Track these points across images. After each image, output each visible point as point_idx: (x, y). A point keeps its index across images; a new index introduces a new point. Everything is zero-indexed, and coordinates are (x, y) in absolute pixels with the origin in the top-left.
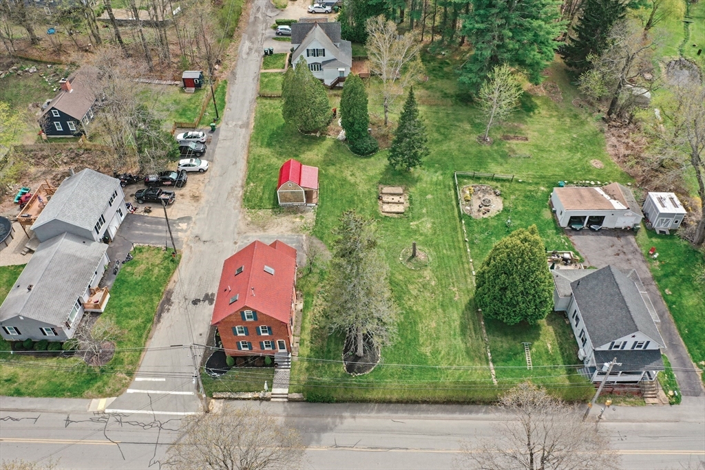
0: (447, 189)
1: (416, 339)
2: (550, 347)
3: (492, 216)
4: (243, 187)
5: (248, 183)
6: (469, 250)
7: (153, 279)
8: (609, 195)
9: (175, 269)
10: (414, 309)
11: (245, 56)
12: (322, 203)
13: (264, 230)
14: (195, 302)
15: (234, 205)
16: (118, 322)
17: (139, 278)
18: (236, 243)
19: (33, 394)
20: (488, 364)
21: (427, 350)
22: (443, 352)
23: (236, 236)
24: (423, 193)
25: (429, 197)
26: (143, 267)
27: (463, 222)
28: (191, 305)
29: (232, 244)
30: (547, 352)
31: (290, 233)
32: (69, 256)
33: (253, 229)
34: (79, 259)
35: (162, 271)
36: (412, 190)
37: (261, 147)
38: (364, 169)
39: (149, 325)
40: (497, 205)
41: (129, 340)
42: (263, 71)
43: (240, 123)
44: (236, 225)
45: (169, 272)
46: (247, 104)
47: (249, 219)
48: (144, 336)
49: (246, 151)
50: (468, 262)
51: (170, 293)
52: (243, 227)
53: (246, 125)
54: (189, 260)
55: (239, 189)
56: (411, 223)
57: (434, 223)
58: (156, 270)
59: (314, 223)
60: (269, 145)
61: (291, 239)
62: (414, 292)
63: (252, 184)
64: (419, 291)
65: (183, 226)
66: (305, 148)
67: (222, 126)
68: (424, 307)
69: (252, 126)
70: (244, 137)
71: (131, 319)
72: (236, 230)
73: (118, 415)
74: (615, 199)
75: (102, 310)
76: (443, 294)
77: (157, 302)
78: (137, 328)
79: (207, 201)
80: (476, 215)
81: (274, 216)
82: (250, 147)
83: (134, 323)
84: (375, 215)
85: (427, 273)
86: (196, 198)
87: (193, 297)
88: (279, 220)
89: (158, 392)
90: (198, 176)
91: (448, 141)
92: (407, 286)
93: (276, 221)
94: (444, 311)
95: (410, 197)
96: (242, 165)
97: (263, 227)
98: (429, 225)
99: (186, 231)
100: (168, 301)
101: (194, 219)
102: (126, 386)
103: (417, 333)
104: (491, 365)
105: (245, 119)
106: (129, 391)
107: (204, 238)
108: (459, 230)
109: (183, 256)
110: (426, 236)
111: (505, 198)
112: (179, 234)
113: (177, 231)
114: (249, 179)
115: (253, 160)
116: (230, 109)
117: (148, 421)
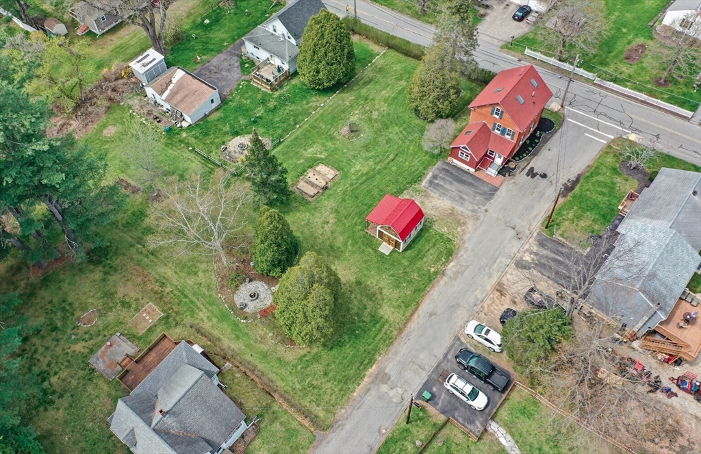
4: (444, 274)
5: (436, 273)
6: (306, 120)
7: (575, 208)
13: (453, 209)
14: (544, 176)
15: (463, 256)
17: (588, 213)
18: (486, 211)
23: (482, 218)
26: (582, 223)
27: (283, 139)
28: (549, 175)
29: (490, 211)
31: (433, 194)
33: (462, 215)
35: (565, 213)
37: (387, 321)
38: (308, 224)
43: (384, 388)
44: (476, 229)
45: (558, 210)
46: (349, 426)
47: (459, 229)
48: (593, 168)
49: (406, 331)
50: (317, 113)
51: (563, 195)
52: (470, 224)
53: (383, 377)
54: (535, 217)
55: (448, 272)
56: (323, 157)
57: (306, 149)
58: (571, 215)
59: (405, 192)
60: (375, 319)
61: (435, 189)
63: (433, 270)
65: (527, 258)
69: (373, 370)
70: (396, 354)
71: (602, 182)
72: (479, 223)
73: (621, 127)
77: (577, 190)
78: (598, 174)
79: (490, 276)
81: (435, 218)
82: (401, 331)
83: (600, 178)
84: (346, 176)
85: (354, 118)
86: (500, 289)
87: (545, 181)
88: (433, 212)
89: (591, 129)
93: (436, 214)
94: (369, 95)
96: (426, 305)
97: (452, 213)
98: (311, 150)
99: (527, 250)
100: (567, 188)
101: (514, 261)
102: (613, 141)
104: (374, 61)
105: (373, 392)
106: (613, 137)
107: (512, 233)
108: (293, 137)
109: (539, 225)
112: (535, 249)
113: (536, 254)
114: (430, 279)
115: (410, 304)
116: (379, 431)
117: (602, 117)
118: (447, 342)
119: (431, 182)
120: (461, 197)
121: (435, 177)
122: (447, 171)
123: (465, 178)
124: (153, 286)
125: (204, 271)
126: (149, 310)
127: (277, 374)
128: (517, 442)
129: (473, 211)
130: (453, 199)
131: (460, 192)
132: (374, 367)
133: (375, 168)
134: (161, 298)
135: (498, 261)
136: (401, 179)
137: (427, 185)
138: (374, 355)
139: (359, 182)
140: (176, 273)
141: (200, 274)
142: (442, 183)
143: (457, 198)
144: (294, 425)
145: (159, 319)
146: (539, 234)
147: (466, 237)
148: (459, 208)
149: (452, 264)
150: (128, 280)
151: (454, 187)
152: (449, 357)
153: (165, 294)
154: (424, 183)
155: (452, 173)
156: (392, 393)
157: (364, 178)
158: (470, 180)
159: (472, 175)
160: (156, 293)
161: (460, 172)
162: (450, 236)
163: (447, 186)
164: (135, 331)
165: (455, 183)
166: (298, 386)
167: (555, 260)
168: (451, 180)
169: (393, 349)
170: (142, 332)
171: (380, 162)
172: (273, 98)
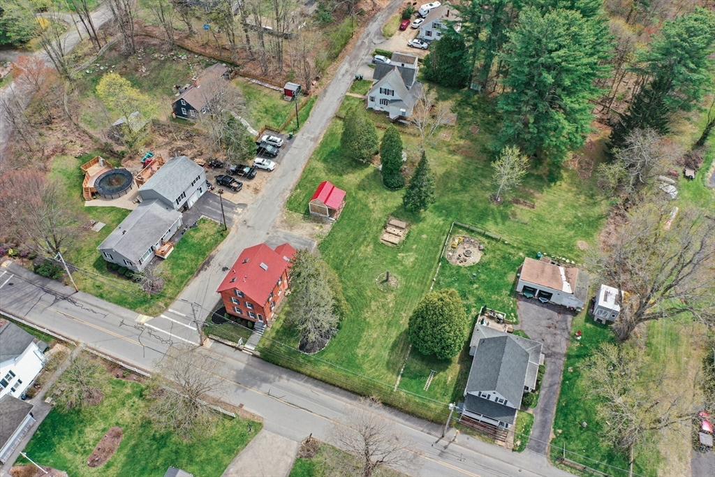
0: (442, 234)
1: (357, 342)
2: (450, 379)
3: (467, 265)
4: (291, 190)
5: (296, 189)
6: (431, 288)
7: (204, 245)
8: (567, 277)
9: (221, 241)
10: (368, 320)
11: (340, 77)
12: (341, 220)
13: (291, 230)
14: (224, 269)
15: (281, 202)
16: (172, 269)
17: (196, 242)
18: (268, 234)
19: (109, 300)
20: (398, 376)
21: (360, 352)
22: (371, 357)
23: (271, 228)
24: (421, 232)
25: (424, 236)
26: (201, 234)
27: (440, 264)
28: (221, 271)
29: (265, 233)
30: (445, 383)
31: (307, 237)
32: (155, 216)
33: (284, 227)
34: (160, 220)
35: (212, 241)
36: (414, 227)
37: (318, 161)
38: (386, 200)
39: (190, 276)
40: (476, 257)
41: (174, 283)
42: (348, 94)
43: (312, 136)
44: (274, 220)
45: (217, 243)
46: (324, 121)
47: (285, 218)
48: (184, 283)
49: (307, 160)
51: (211, 258)
52: (278, 223)
53: (315, 140)
54: (234, 236)
55: (288, 192)
56: (399, 254)
57: (417, 259)
58: (208, 240)
59: (328, 234)
60: (325, 161)
61: (306, 241)
62: (373, 308)
63: (298, 191)
64: (378, 308)
65: (239, 210)
66: (350, 170)
67: (298, 135)
68: (374, 321)
69: (320, 141)
70: (310, 150)
71: (181, 269)
72: (272, 225)
73: (151, 329)
74: (568, 282)
75: (166, 257)
76: (394, 316)
77: (201, 262)
78: (182, 276)
79: (263, 196)
80: (454, 262)
81: (302, 220)
82: (310, 158)
83: (181, 272)
84: (375, 239)
86: (256, 191)
87: (224, 265)
88: (305, 224)
89: (179, 322)
90: (265, 174)
91: (464, 192)
92: (370, 302)
93: (302, 224)
94: (388, 328)
95: (409, 232)
96: (299, 173)
97: (291, 227)
98: (412, 259)
99: (240, 215)
100: (208, 263)
101: (248, 207)
102: (161, 312)
103: (361, 337)
104: (399, 378)
105: (317, 134)
106: (162, 316)
107: (248, 224)
108: (433, 270)
109: (231, 233)
110: (406, 267)
111: (485, 254)
113: (234, 213)
114: (299, 186)
115: (308, 171)
116: (310, 122)
117: (165, 338)
118: (284, 161)
119: (310, 245)
120: (286, 239)
121: (308, 250)
129: (277, 231)
130: (293, 237)
133: (356, 250)
137: (313, 243)
142: (302, 246)
143: (289, 238)
146: (231, 226)
147: (280, 214)
148: (287, 231)
149: (287, 197)
154: (315, 244)
162: (290, 212)
171: (352, 257)
172: (474, 307)
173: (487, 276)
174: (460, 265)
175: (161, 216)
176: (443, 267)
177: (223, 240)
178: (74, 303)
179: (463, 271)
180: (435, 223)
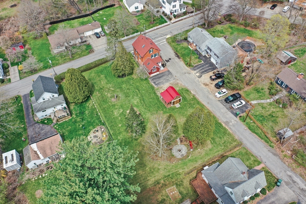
5: (193, 96)
6: (97, 110)
7: (186, 57)
14: (170, 59)
15: (190, 88)
17: (190, 56)
23: (178, 78)
26: (193, 58)
27: (103, 121)
28: (170, 58)
29: (176, 75)
31: (161, 86)
33: (174, 82)
39: (175, 50)
43: (231, 124)
44: (181, 81)
45: (185, 61)
46: (242, 137)
47: (179, 85)
48: (174, 48)
50: (97, 106)
52: (179, 82)
53: (227, 123)
54: (184, 67)
55: (194, 94)
56: (122, 111)
58: (188, 59)
59: (156, 92)
61: (160, 84)
65: (198, 74)
67: (237, 119)
69: (224, 125)
70: (219, 117)
72: (179, 80)
74: (35, 151)
75: (189, 46)
76: (102, 92)
77: (179, 54)
78: (177, 48)
79: (200, 85)
80: (98, 128)
82: (212, 113)
83: (179, 48)
85: (109, 95)
86: (206, 85)
96: (205, 103)
98: (115, 113)
99: (195, 74)
100: (178, 57)
101: (198, 78)
105: (231, 127)
106: (165, 40)
107: (187, 74)
108: (104, 118)
109: (187, 67)
112: (195, 72)
113: (198, 72)
115: (203, 107)
116: (246, 130)
118: (219, 103)
119: (156, 85)
120: (167, 80)
121: (154, 83)
122: (154, 79)
123: (160, 76)
124: (158, 187)
125: (159, 166)
126: (169, 192)
127: (216, 152)
128: (257, 100)
129: (174, 79)
131: (164, 79)
132: (223, 124)
133: (139, 97)
134: (166, 185)
135: (196, 81)
136: (150, 91)
137: (157, 86)
138: (218, 122)
139: (143, 103)
140: (155, 177)
141: (160, 167)
142: (158, 82)
143: (167, 81)
144: (238, 152)
145: (177, 188)
146: (191, 69)
147: (183, 85)
149: (192, 92)
150: (149, 198)
151: (161, 80)
152: (225, 105)
153: (164, 183)
154: (155, 86)
155: (156, 78)
156: (233, 123)
157: (142, 101)
158: (161, 75)
159: (160, 74)
160: (162, 187)
161: (156, 76)
162: (181, 88)
163: (160, 81)
164: (178, 199)
165: (160, 79)
166: (223, 147)
167: (202, 69)
168: (158, 79)
169: (217, 117)
170: (180, 196)
171: (137, 95)
172: (75, 118)
173: (79, 134)
174: (94, 129)
175: (204, 43)
176: (101, 121)
177: (185, 64)
178: (189, 26)
179: (91, 127)
180: (121, 135)
